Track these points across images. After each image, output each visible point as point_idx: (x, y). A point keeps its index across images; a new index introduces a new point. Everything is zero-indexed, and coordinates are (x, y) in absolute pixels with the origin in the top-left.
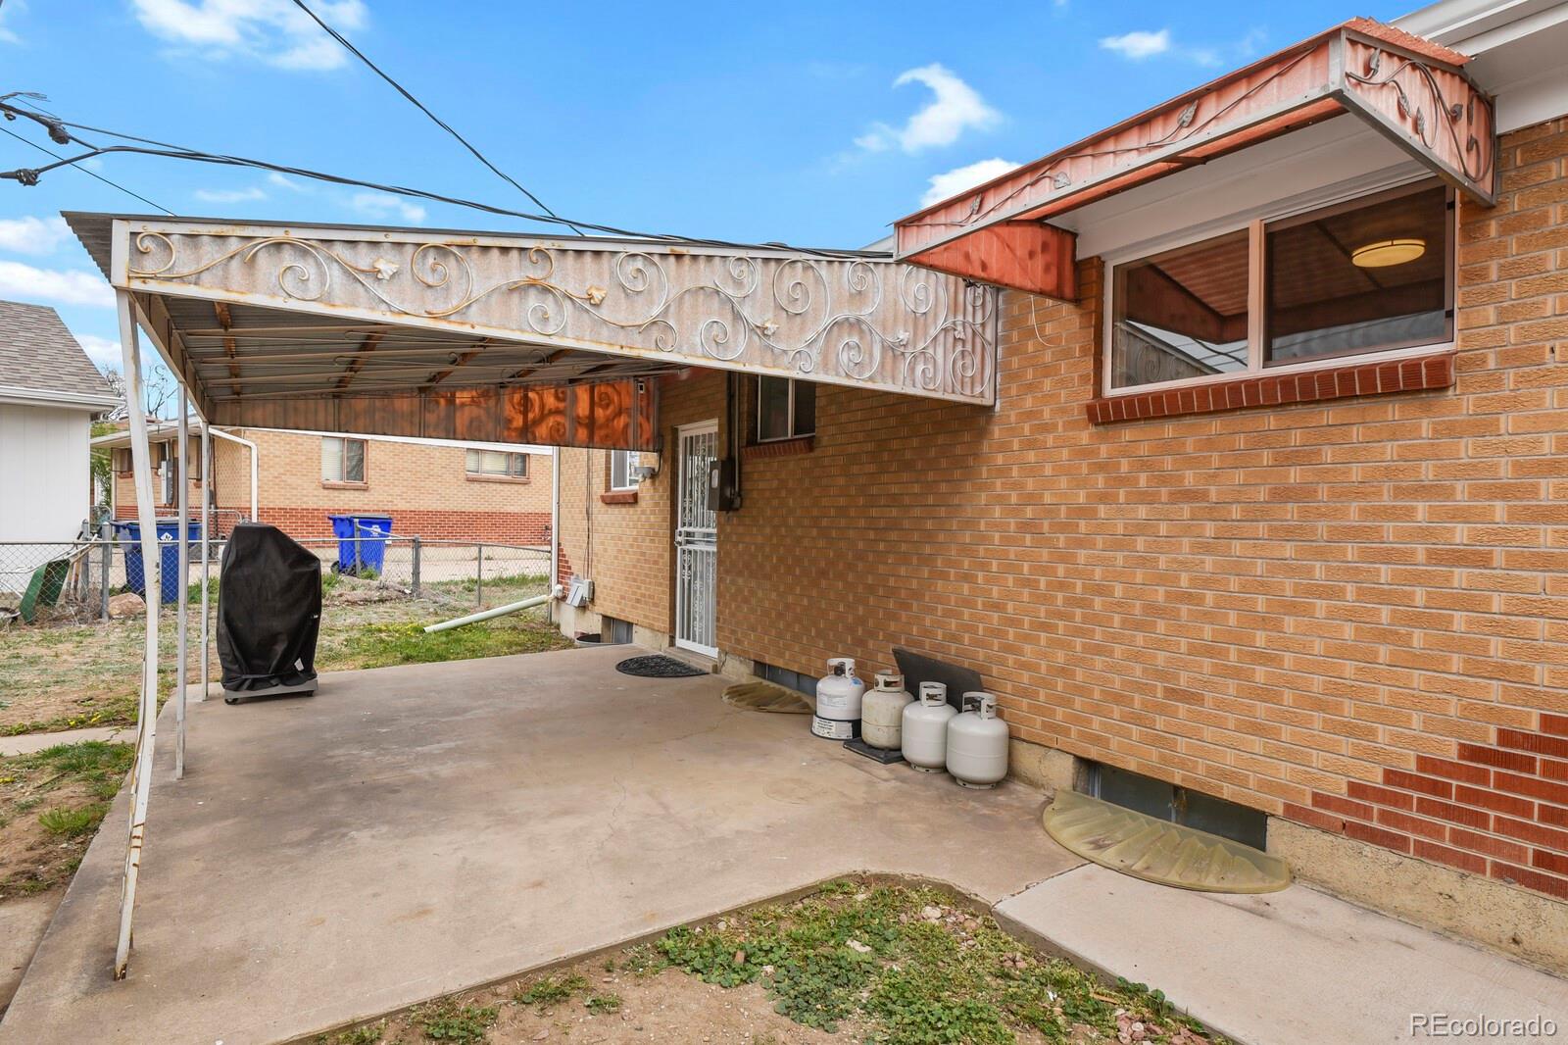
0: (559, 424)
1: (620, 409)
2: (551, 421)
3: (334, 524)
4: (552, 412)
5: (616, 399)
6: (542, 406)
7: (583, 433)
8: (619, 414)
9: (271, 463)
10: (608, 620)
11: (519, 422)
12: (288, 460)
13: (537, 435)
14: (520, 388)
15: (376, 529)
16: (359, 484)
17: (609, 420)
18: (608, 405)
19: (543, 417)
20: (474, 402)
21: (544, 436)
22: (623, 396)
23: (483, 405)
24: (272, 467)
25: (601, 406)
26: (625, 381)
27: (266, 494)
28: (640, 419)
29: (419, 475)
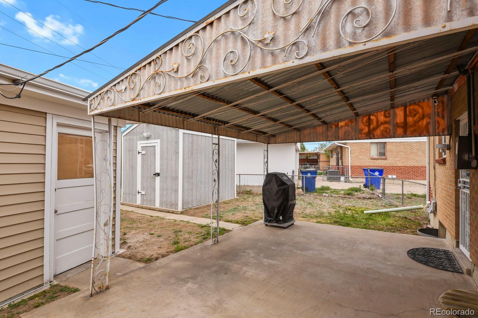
0: (386, 128)
1: (424, 115)
2: (382, 128)
3: (364, 171)
4: (382, 124)
5: (420, 111)
6: (378, 121)
7: (400, 131)
8: (423, 118)
9: (355, 152)
11: (366, 130)
12: (359, 151)
13: (375, 134)
14: (366, 115)
15: (377, 173)
16: (384, 157)
17: (416, 123)
18: (415, 115)
19: (378, 126)
20: (346, 125)
21: (379, 135)
22: (425, 109)
23: (350, 125)
25: (411, 116)
26: (426, 100)
27: (353, 162)
28: (437, 118)
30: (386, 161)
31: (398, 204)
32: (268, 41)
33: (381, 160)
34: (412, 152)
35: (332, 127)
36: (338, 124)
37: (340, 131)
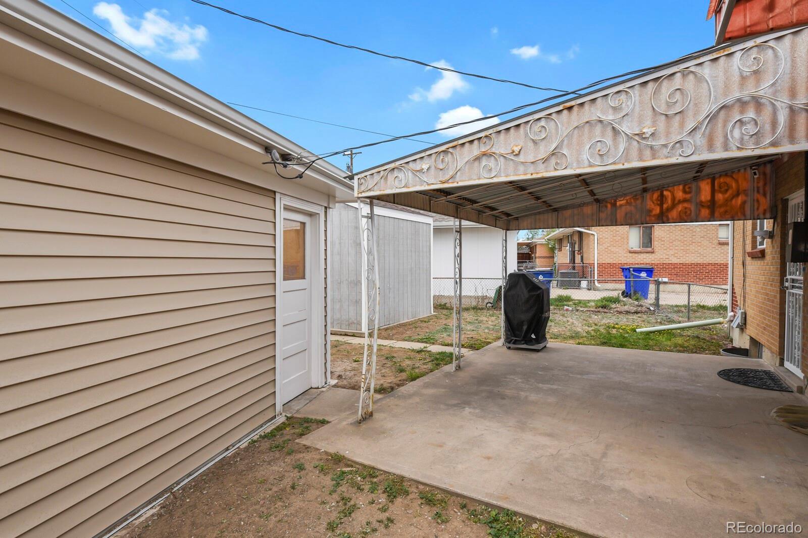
0: (686, 208)
1: (738, 192)
2: (680, 208)
3: (623, 271)
4: (680, 202)
5: (734, 185)
6: (674, 198)
7: (705, 212)
8: (738, 194)
9: (604, 242)
10: (753, 341)
11: (657, 210)
12: (611, 240)
13: (670, 216)
14: (658, 190)
15: (643, 275)
16: (649, 249)
17: (727, 201)
18: (727, 191)
19: (674, 206)
20: (628, 203)
21: (675, 217)
22: (740, 182)
23: (634, 204)
24: (604, 243)
25: (720, 192)
26: (742, 171)
27: (601, 257)
28: (756, 195)
29: (685, 243)
30: (653, 254)
31: (680, 319)
32: (648, 136)
33: (645, 254)
34: (694, 241)
35: (606, 207)
36: (615, 201)
37: (618, 211)
